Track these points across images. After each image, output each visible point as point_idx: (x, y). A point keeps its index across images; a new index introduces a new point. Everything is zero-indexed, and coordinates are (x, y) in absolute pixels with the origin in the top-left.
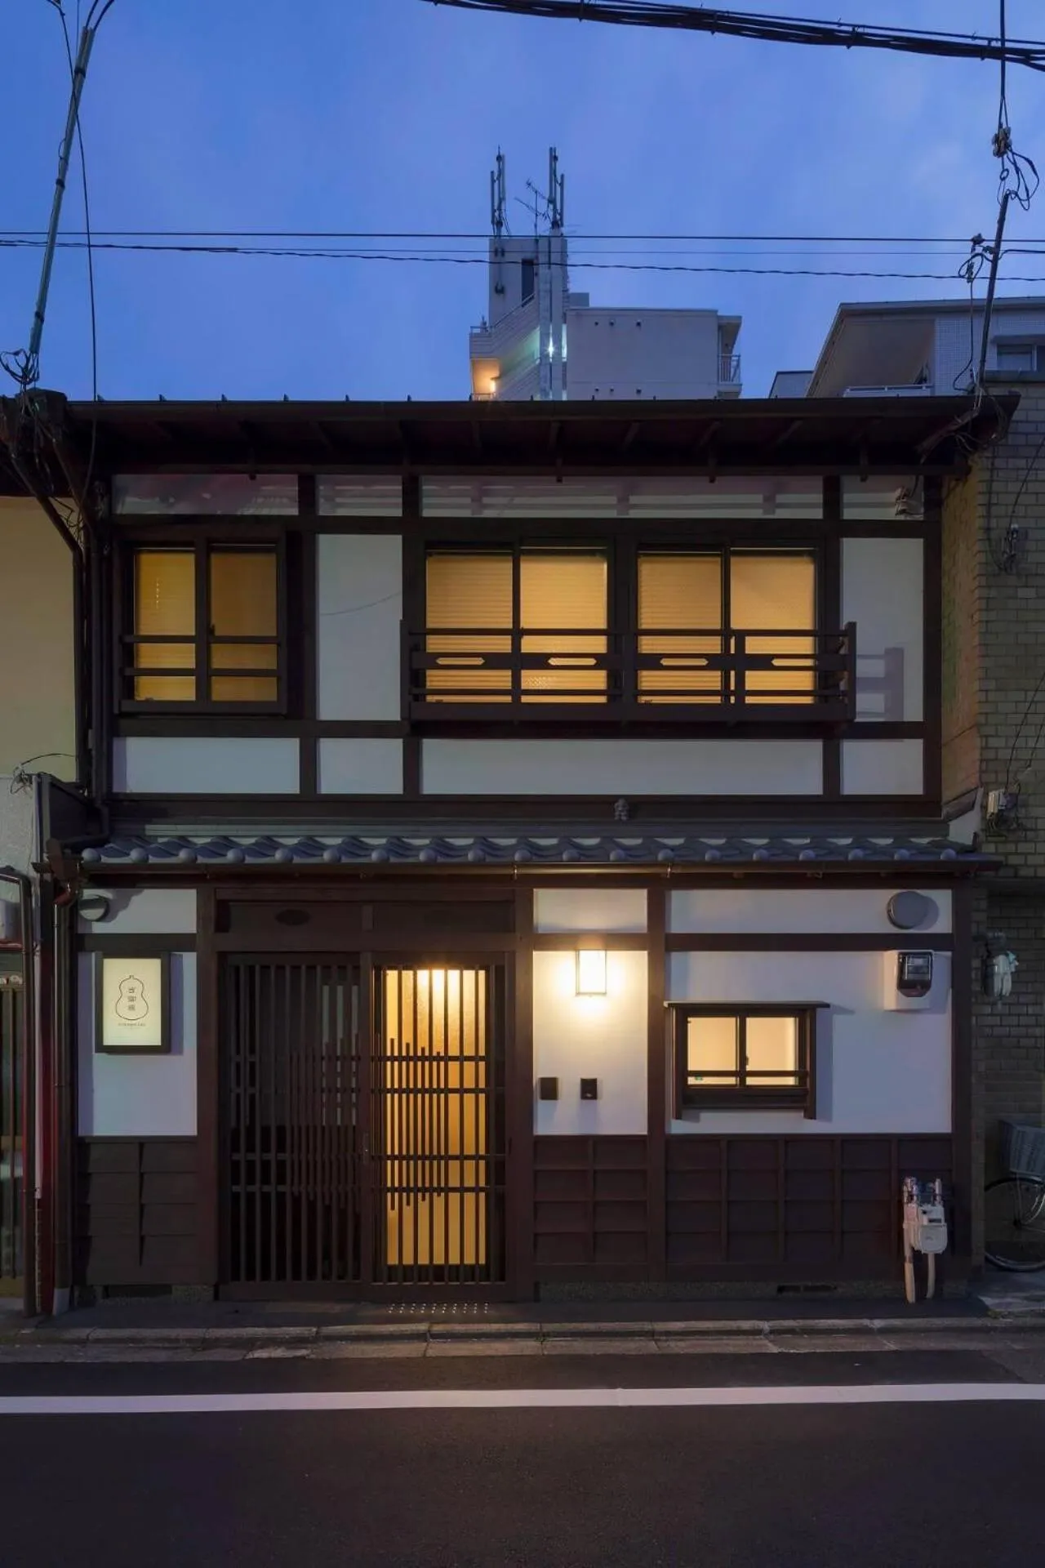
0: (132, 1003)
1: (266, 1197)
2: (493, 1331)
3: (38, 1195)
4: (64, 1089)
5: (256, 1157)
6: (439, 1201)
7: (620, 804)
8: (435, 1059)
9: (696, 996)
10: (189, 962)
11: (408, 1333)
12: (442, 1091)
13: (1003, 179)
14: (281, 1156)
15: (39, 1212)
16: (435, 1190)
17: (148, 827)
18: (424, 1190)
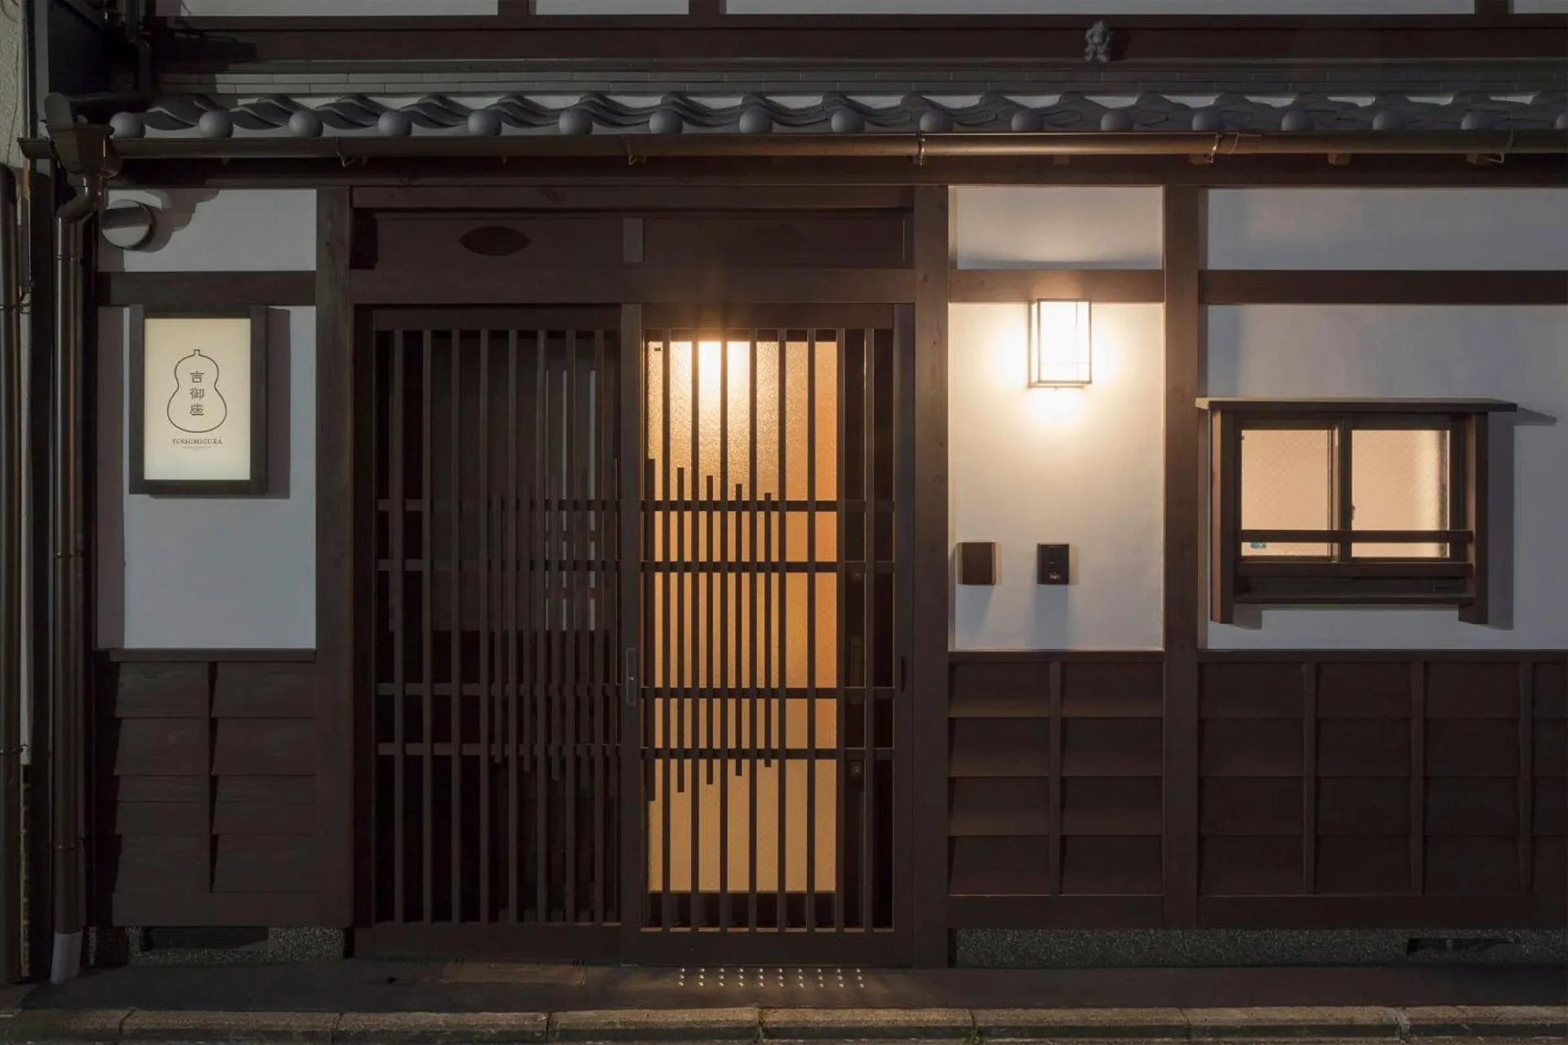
0: (196, 401)
1: (441, 763)
2: (881, 1024)
3: (25, 759)
4: (72, 561)
5: (424, 689)
6: (767, 775)
7: (1095, 34)
8: (761, 506)
9: (1256, 388)
10: (303, 322)
11: (722, 1026)
12: (774, 567)
14: (470, 689)
15: (26, 790)
16: (760, 754)
17: (219, 77)
18: (739, 754)
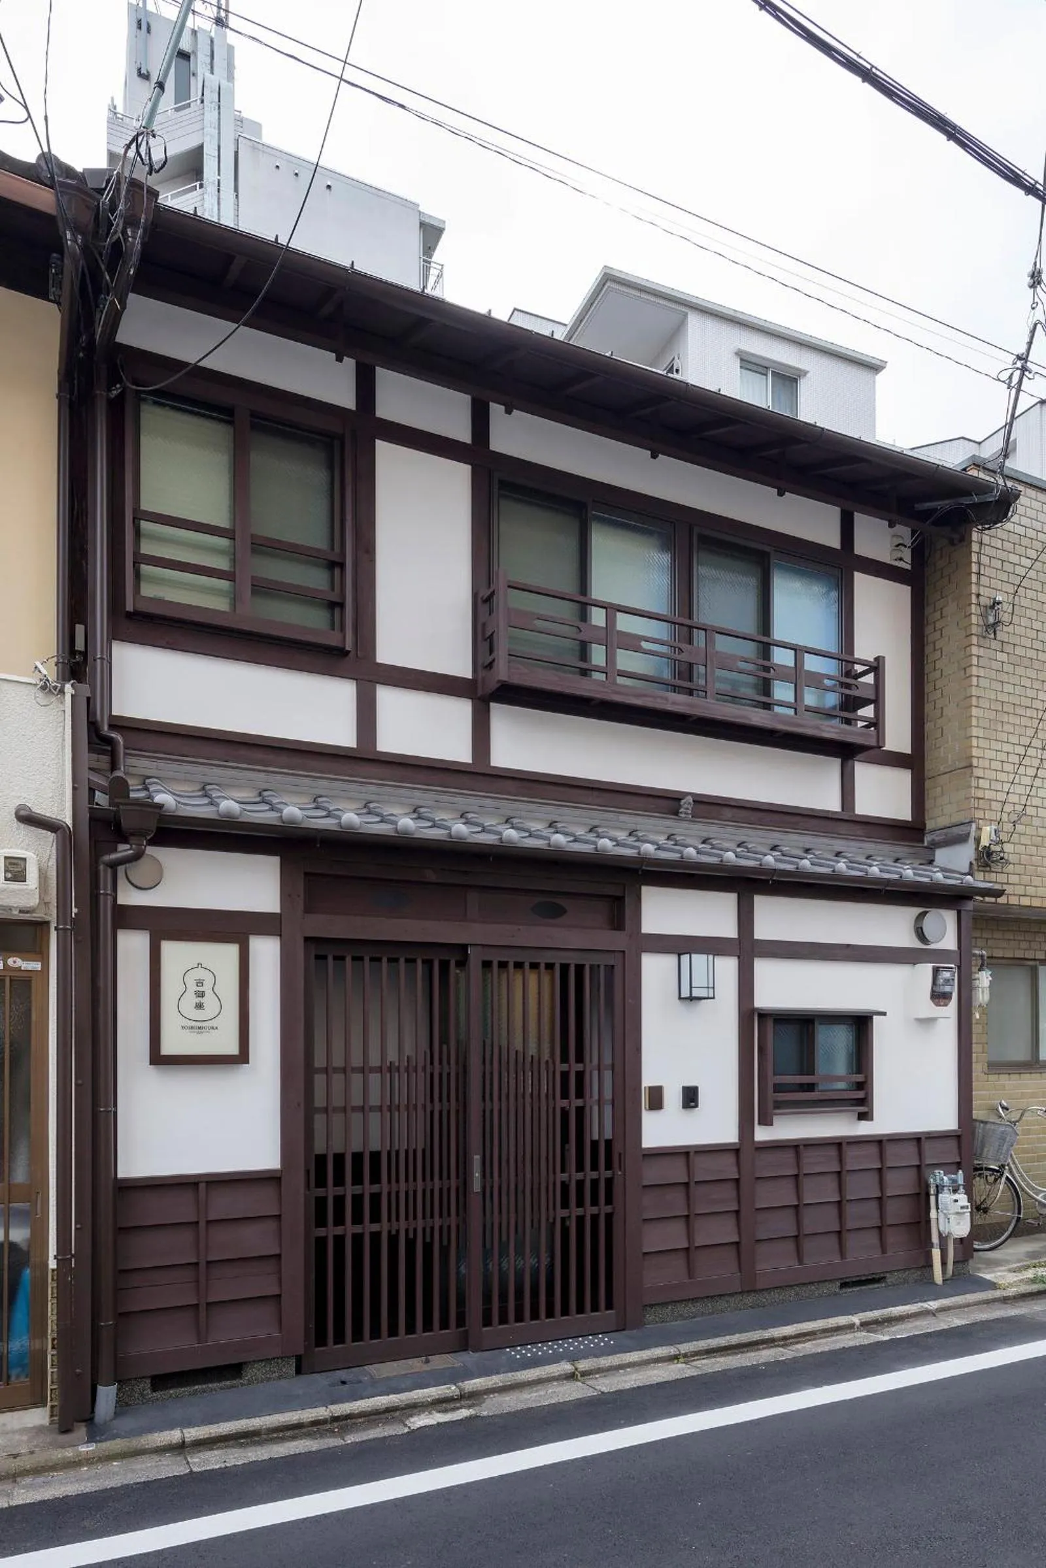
0: (199, 999)
1: (358, 1239)
5: (347, 1191)
7: (687, 802)
11: (557, 1374)
13: (1033, 308)
14: (376, 1188)
